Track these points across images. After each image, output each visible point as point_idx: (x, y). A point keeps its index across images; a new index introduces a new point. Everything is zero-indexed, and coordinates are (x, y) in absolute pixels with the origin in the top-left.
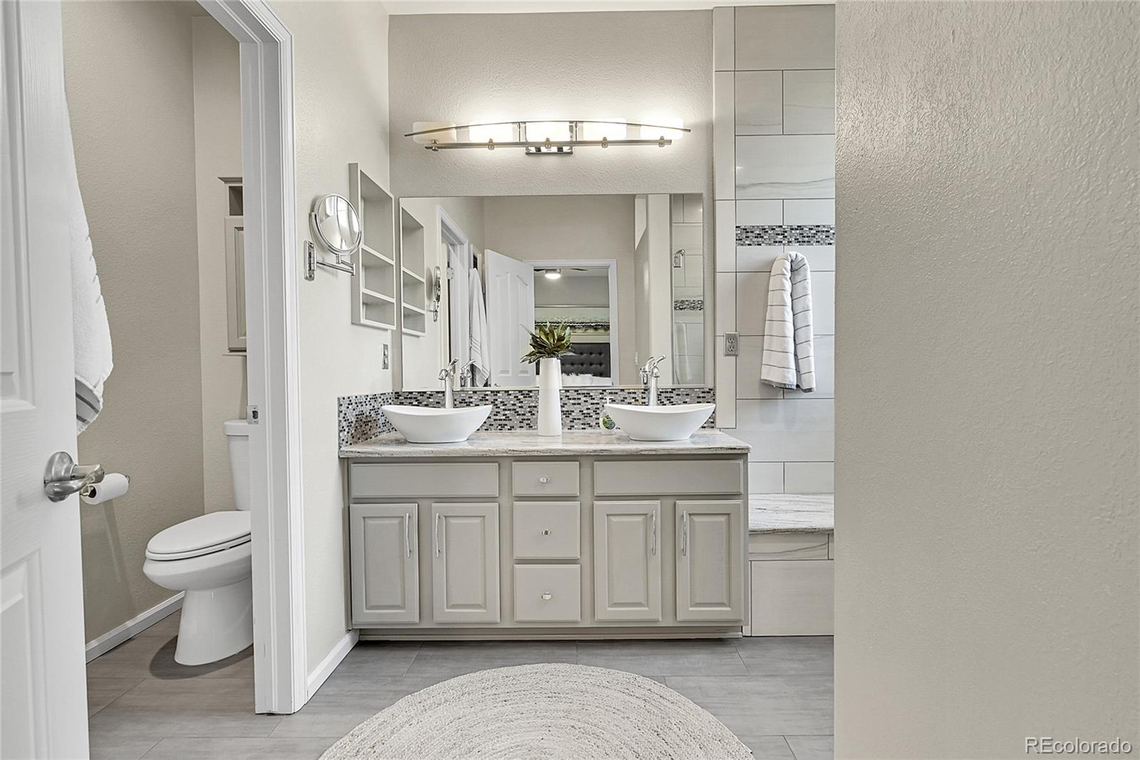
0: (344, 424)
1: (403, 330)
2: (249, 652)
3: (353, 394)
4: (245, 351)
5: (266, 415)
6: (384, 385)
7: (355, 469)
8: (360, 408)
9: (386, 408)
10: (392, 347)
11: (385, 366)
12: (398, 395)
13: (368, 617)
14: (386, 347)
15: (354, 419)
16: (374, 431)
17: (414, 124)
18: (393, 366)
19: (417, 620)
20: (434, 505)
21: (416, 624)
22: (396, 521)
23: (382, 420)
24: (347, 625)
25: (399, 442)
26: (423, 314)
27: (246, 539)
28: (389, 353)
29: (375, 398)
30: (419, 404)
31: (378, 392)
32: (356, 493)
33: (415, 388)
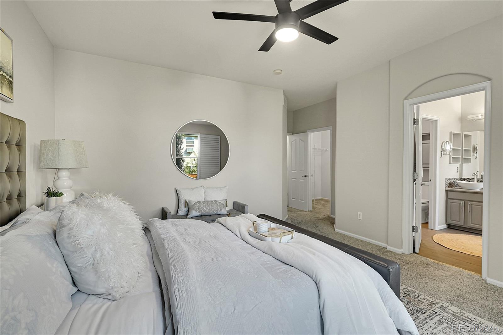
0: (447, 184)
1: (463, 163)
2: (428, 223)
3: (449, 178)
4: (429, 168)
5: (433, 181)
6: (457, 176)
7: (449, 192)
8: (450, 181)
9: (457, 181)
10: (460, 167)
11: (457, 172)
12: (461, 179)
13: (451, 222)
14: (458, 167)
15: (449, 183)
16: (454, 186)
17: (468, 116)
18: (460, 172)
19: (463, 225)
20: (468, 202)
21: (463, 226)
22: (458, 204)
23: (456, 184)
24: (446, 223)
25: (460, 189)
26: (470, 158)
27: (428, 202)
28: (459, 169)
29: (454, 179)
30: (467, 181)
31: (455, 178)
32: (449, 197)
33: (466, 177)
